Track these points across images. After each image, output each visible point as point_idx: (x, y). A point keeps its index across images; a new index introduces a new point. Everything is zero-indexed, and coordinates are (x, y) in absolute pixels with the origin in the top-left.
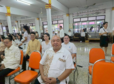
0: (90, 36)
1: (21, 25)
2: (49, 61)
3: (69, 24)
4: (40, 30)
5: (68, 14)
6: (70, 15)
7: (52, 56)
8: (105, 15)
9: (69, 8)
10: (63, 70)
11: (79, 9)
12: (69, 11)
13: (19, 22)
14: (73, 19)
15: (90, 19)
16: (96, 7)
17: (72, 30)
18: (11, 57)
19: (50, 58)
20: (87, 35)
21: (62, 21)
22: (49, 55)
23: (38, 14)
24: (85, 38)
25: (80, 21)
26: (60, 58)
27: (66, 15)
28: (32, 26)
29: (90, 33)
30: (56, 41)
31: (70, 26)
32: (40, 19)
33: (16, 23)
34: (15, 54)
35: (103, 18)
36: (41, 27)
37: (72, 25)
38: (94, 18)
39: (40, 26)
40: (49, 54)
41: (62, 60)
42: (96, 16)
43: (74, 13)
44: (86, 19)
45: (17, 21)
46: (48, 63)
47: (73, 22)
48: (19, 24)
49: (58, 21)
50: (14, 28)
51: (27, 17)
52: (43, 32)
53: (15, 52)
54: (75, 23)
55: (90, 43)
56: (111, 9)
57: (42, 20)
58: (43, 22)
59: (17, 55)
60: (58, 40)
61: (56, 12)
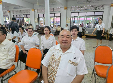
0: (87, 32)
1: (14, 15)
2: (55, 63)
3: (67, 18)
4: (35, 23)
5: (66, 8)
6: (68, 9)
7: (59, 57)
8: (103, 11)
9: (67, 1)
10: (73, 76)
11: (78, 3)
12: (67, 4)
13: (12, 12)
14: (71, 13)
15: (88, 14)
16: (95, 3)
17: (69, 24)
18: (3, 54)
19: (56, 60)
20: (84, 31)
21: (59, 15)
22: (55, 56)
23: (33, 4)
24: (82, 33)
25: (78, 16)
26: (70, 61)
27: (64, 8)
28: (27, 18)
29: (87, 28)
30: (65, 37)
31: (67, 21)
32: (36, 11)
33: (8, 14)
34: (8, 50)
35: (101, 14)
36: (37, 19)
37: (69, 19)
38: (92, 14)
39: (35, 18)
40: (55, 54)
41: (73, 62)
42: (94, 12)
43: (72, 7)
44: (84, 14)
45: (10, 11)
46: (54, 65)
47: (71, 16)
48: (12, 14)
49: (55, 14)
50: (5, 18)
51: (21, 7)
52: (38, 25)
53: (9, 48)
54: (72, 17)
55: (87, 38)
56: (110, 5)
57: (37, 12)
58: (38, 14)
59: (11, 52)
60: (68, 36)
61: (53, 4)
